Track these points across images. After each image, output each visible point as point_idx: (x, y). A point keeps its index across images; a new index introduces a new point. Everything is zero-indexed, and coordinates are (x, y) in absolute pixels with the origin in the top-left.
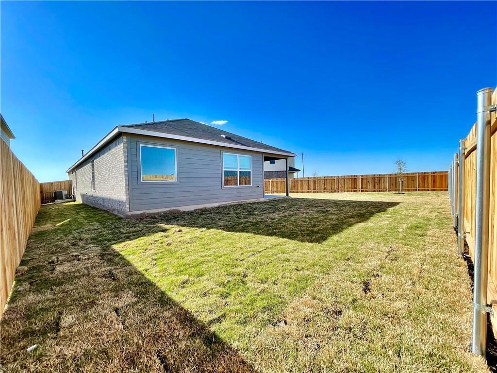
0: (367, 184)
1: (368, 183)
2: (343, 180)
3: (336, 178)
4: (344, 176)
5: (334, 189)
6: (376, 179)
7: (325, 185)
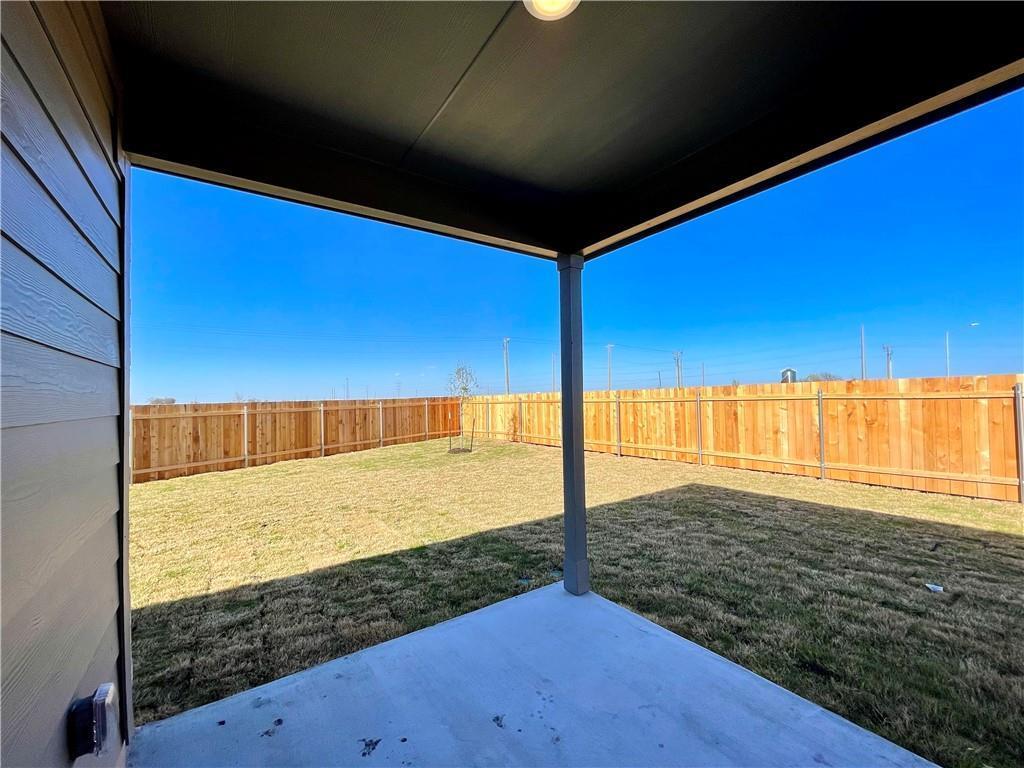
0: (337, 428)
1: (340, 426)
2: (269, 417)
3: (245, 411)
4: (274, 405)
5: (238, 453)
6: (357, 412)
7: (196, 439)
